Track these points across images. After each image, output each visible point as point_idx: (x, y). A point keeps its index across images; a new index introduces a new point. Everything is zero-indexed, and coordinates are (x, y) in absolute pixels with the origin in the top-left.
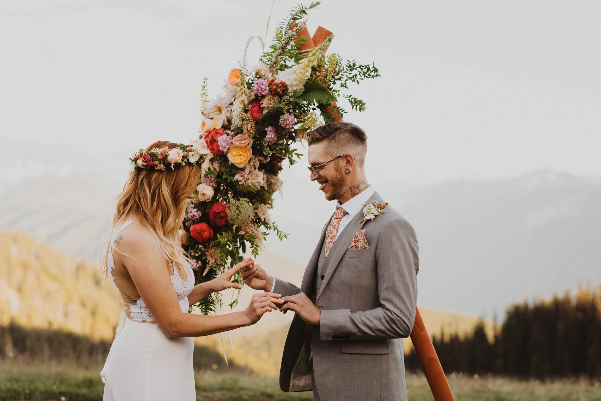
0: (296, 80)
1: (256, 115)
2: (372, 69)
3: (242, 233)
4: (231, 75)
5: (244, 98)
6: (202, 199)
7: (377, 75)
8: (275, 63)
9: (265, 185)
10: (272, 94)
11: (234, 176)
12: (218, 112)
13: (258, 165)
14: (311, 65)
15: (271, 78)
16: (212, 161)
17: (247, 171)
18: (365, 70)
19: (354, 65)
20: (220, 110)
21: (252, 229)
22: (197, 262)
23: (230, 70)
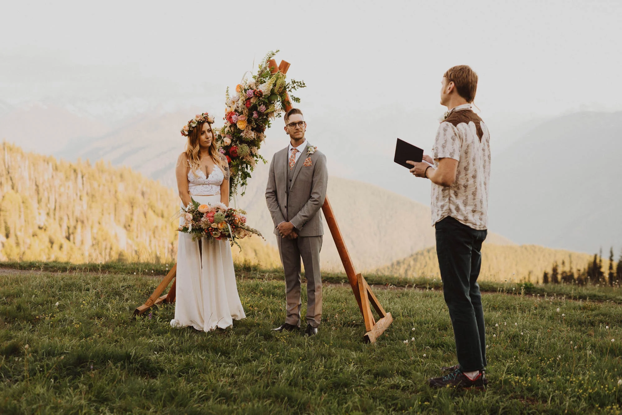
0: (266, 90)
1: (248, 106)
2: (302, 83)
3: (244, 160)
4: (237, 87)
5: (243, 98)
6: (226, 145)
7: (305, 86)
8: (258, 81)
9: (256, 138)
10: (255, 97)
11: (240, 134)
12: (233, 104)
13: (250, 128)
14: (272, 83)
15: (255, 89)
16: (230, 127)
17: (245, 132)
18: (299, 84)
19: (294, 81)
20: (234, 102)
21: (249, 158)
23: (237, 85)
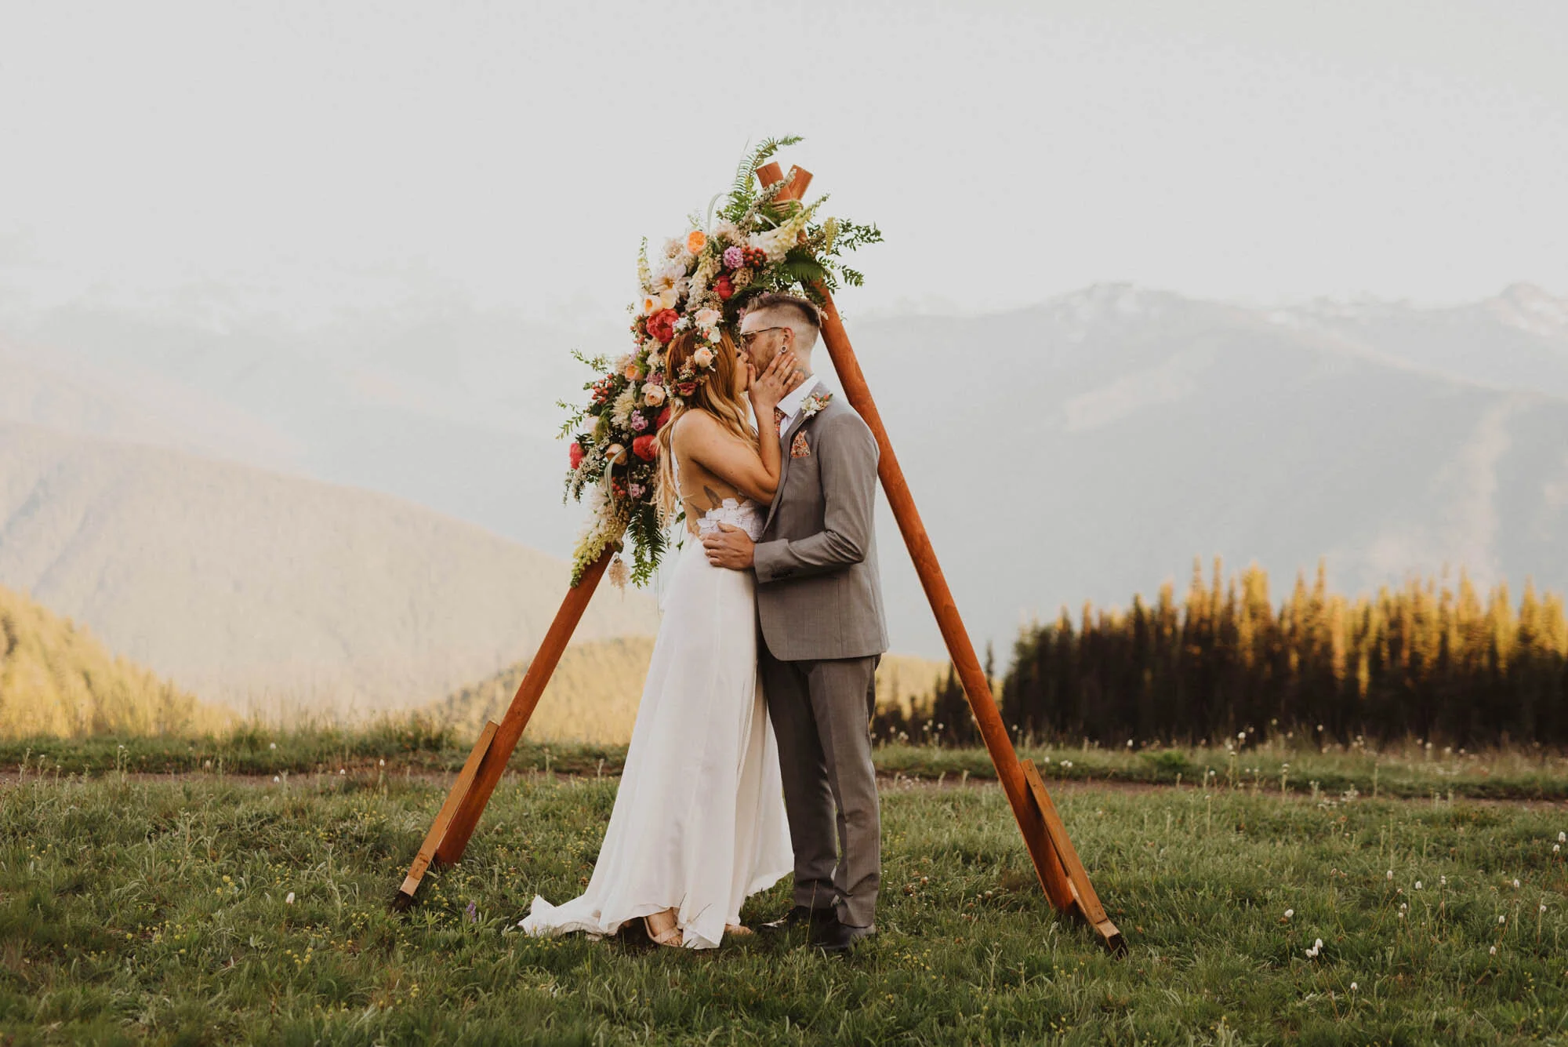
0: (776, 247)
1: (725, 293)
2: (872, 231)
4: (691, 239)
5: (709, 271)
7: (881, 240)
8: (746, 224)
10: (746, 266)
12: (666, 286)
14: (798, 229)
15: (744, 246)
18: (863, 233)
19: (849, 225)
20: (669, 283)
22: (640, 487)
